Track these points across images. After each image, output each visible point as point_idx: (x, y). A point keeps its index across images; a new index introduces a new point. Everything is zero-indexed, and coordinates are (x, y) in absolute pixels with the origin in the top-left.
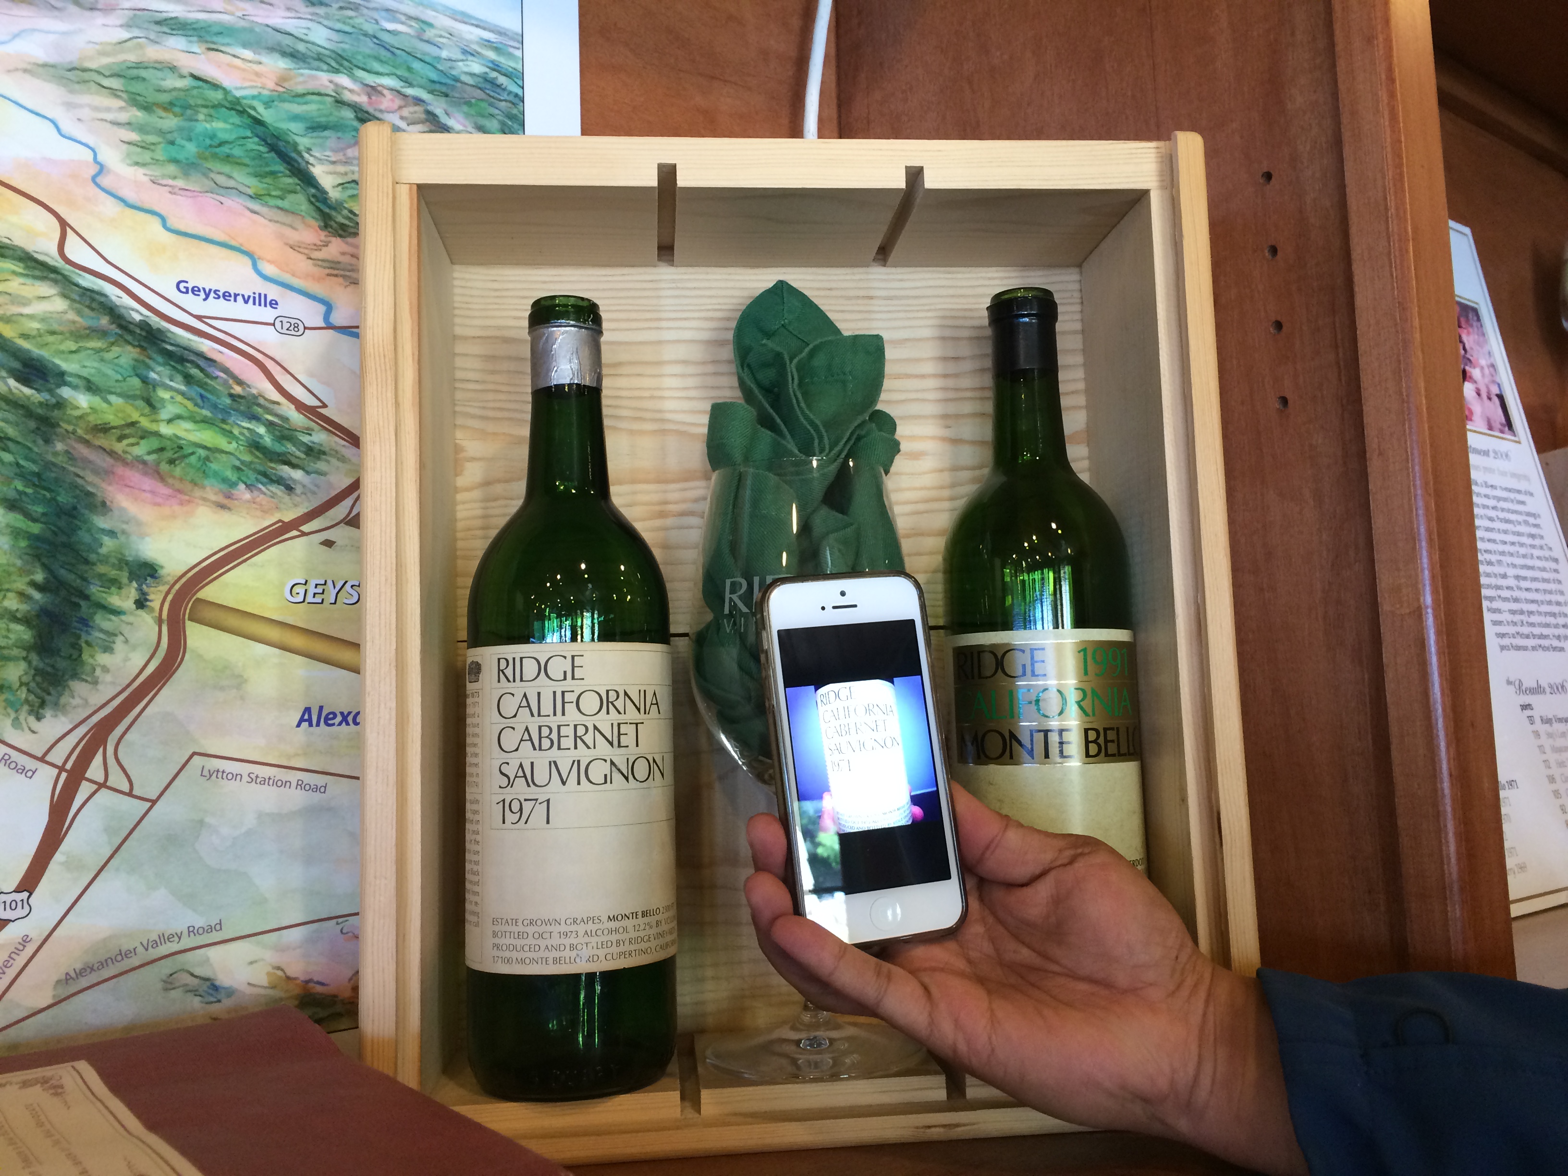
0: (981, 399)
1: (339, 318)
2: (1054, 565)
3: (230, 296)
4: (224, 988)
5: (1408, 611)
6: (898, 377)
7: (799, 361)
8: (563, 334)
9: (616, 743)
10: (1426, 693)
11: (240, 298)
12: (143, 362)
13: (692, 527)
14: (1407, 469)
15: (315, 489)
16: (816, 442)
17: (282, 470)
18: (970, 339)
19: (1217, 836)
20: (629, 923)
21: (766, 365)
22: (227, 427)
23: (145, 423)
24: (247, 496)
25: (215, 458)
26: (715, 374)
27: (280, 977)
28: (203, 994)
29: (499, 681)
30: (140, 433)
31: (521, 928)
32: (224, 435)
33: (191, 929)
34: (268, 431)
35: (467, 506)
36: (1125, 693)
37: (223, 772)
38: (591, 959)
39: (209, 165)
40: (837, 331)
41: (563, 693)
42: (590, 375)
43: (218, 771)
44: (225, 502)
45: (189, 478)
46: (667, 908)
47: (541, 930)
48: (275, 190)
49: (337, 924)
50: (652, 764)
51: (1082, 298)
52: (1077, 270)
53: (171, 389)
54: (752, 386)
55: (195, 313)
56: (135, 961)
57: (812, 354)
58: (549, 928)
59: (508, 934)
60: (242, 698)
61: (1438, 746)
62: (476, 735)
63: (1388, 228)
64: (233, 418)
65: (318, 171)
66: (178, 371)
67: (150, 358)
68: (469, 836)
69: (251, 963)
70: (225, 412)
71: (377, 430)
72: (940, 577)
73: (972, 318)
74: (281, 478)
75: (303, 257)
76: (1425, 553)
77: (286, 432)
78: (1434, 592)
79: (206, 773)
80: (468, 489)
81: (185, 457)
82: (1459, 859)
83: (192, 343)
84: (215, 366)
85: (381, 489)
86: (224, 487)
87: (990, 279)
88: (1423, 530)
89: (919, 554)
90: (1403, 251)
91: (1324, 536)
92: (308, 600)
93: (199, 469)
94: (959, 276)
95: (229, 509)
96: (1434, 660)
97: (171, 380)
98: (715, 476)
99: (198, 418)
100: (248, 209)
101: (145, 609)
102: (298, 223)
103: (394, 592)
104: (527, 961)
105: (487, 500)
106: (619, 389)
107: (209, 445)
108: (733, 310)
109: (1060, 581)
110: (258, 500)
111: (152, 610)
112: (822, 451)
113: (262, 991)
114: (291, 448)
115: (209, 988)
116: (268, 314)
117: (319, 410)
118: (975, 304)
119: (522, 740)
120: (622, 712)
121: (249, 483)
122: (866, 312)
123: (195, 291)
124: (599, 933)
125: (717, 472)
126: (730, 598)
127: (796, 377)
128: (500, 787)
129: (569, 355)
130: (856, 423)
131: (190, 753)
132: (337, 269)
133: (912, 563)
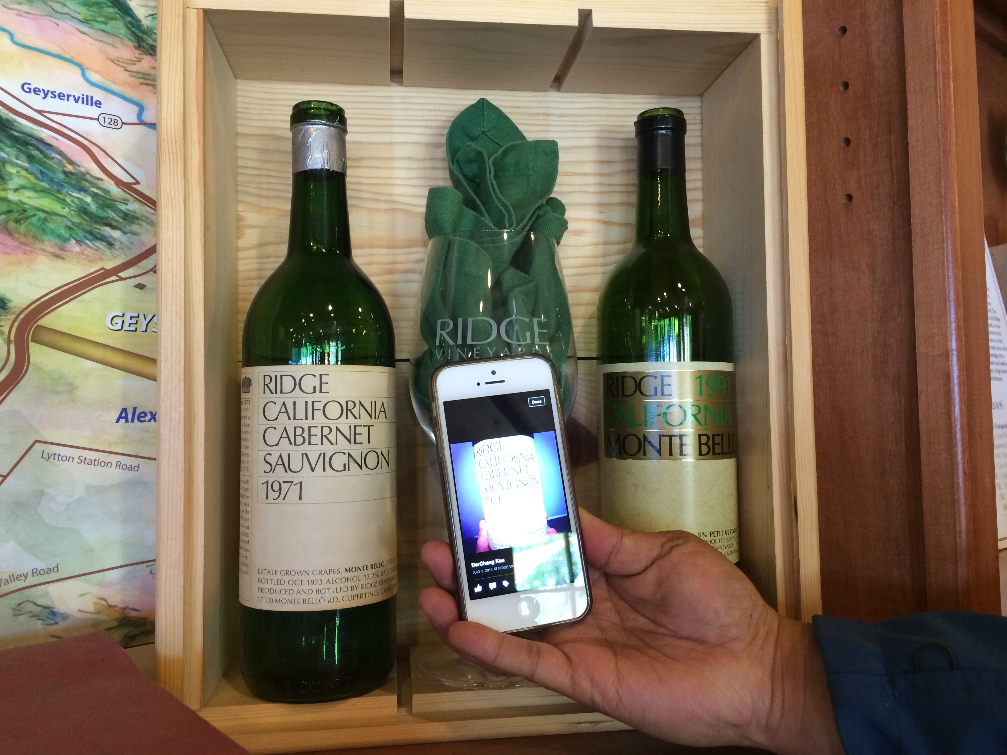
0: (628, 192)
1: (148, 117)
2: (679, 315)
3: (64, 96)
4: (60, 614)
5: (938, 353)
6: (566, 174)
7: (495, 158)
8: (316, 130)
9: (352, 440)
10: (949, 413)
11: (71, 98)
13: (413, 281)
14: (943, 248)
15: (130, 245)
16: (507, 218)
17: (104, 230)
18: (620, 147)
20: (361, 574)
21: (470, 161)
22: (61, 196)
24: (77, 249)
25: (52, 219)
26: (433, 168)
27: (103, 605)
28: (44, 618)
29: (264, 393)
31: (279, 577)
32: (59, 202)
33: (35, 571)
34: (94, 200)
35: (247, 261)
36: (728, 409)
37: (59, 455)
38: (332, 601)
40: (523, 138)
41: (313, 402)
42: (337, 163)
43: (55, 454)
44: (59, 252)
45: (31, 234)
46: (390, 561)
47: (294, 578)
48: (99, 17)
49: (147, 566)
50: (380, 456)
51: (702, 120)
52: (699, 99)
53: (17, 165)
54: (460, 176)
55: (36, 108)
57: (505, 153)
58: (301, 577)
59: (269, 581)
60: (74, 401)
62: (247, 432)
63: (935, 68)
64: (66, 190)
66: (22, 152)
67: (1, 142)
68: (242, 507)
69: (81, 595)
70: (60, 184)
71: (170, 199)
72: (595, 322)
73: (621, 132)
74: (104, 236)
75: (122, 69)
76: (953, 310)
77: (108, 201)
78: (959, 339)
79: (45, 455)
80: (247, 249)
81: (28, 218)
82: (968, 533)
83: (34, 131)
84: (52, 150)
85: (173, 244)
86: (58, 241)
88: (952, 294)
89: (579, 305)
90: (946, 85)
91: (876, 297)
92: (124, 328)
93: (39, 227)
94: (614, 100)
95: (63, 258)
96: (956, 389)
97: (17, 159)
98: (431, 243)
99: (38, 189)
100: (79, 30)
102: (117, 42)
103: (183, 324)
104: (284, 601)
105: (261, 257)
106: (360, 177)
107: (47, 209)
109: (683, 326)
110: (85, 252)
111: (3, 333)
112: (511, 226)
113: (90, 616)
114: (111, 213)
115: (48, 613)
116: (94, 111)
117: (133, 186)
118: (624, 122)
119: (281, 437)
120: (358, 417)
121: (78, 239)
122: (544, 125)
123: (36, 91)
124: (338, 581)
125: (432, 240)
126: (441, 334)
127: (492, 170)
128: (265, 472)
129: (321, 147)
130: (536, 206)
131: (33, 441)
132: (148, 80)
133: (574, 311)
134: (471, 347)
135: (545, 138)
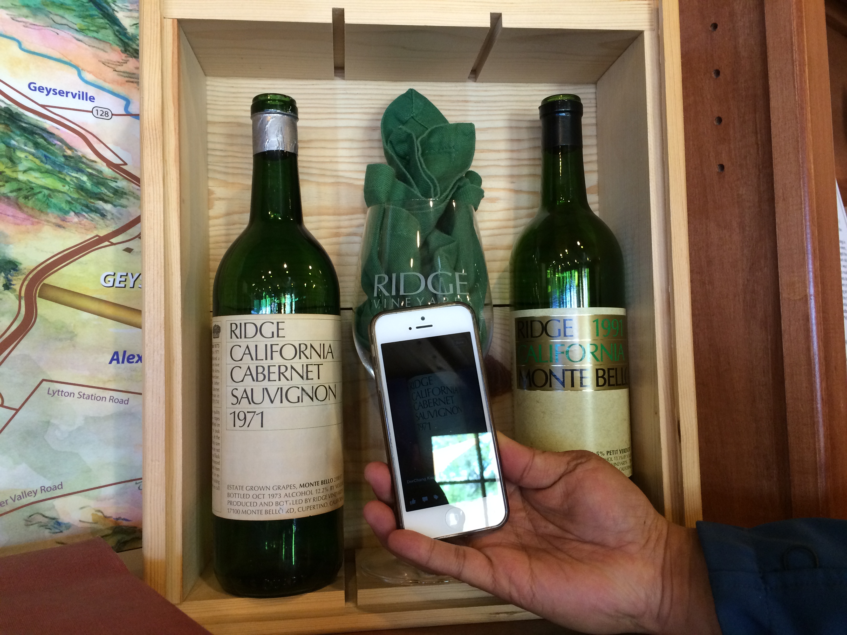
0: (534, 165)
1: (133, 109)
2: (579, 268)
3: (63, 93)
4: (65, 524)
5: (798, 298)
6: (483, 151)
7: (422, 139)
8: (272, 118)
9: (305, 377)
10: (809, 349)
11: (70, 95)
12: (7, 133)
13: (356, 243)
14: (801, 209)
15: (119, 216)
16: (432, 190)
17: (98, 204)
18: (527, 128)
19: (677, 436)
20: (313, 489)
21: (401, 142)
22: (62, 176)
23: (8, 172)
24: (76, 220)
25: (55, 196)
27: (100, 517)
28: (50, 527)
29: (231, 338)
30: (5, 179)
31: (245, 492)
32: (60, 181)
33: (43, 488)
34: (89, 179)
35: (216, 228)
36: (621, 347)
37: (62, 391)
38: (289, 511)
39: (50, 9)
40: (446, 121)
41: (272, 345)
42: (290, 145)
43: (59, 391)
44: (61, 223)
45: (38, 208)
46: (338, 478)
47: (257, 493)
48: (92, 27)
49: (136, 483)
50: (328, 389)
51: (596, 103)
52: (593, 86)
53: (25, 151)
54: (392, 154)
55: (40, 103)
56: (7, 508)
57: (431, 134)
58: (262, 492)
59: (237, 495)
60: (74, 346)
61: (815, 382)
62: (218, 371)
63: (792, 57)
64: (66, 171)
65: (120, 15)
66: (30, 140)
67: (12, 132)
68: (214, 434)
69: (82, 508)
70: (61, 166)
71: (151, 177)
72: (507, 275)
73: (529, 115)
74: (98, 209)
75: (111, 70)
76: (810, 262)
77: (101, 180)
78: (816, 286)
79: (51, 392)
80: (216, 218)
81: (35, 194)
82: (826, 451)
83: (39, 122)
84: (54, 138)
85: (154, 215)
86: (60, 214)
87: (540, 90)
88: (810, 247)
89: (494, 261)
90: (802, 71)
91: (745, 251)
92: (116, 285)
93: (44, 202)
95: (64, 228)
96: (814, 328)
97: (25, 146)
98: (369, 210)
99: (43, 170)
100: (75, 38)
101: (10, 290)
102: (107, 48)
103: (163, 281)
104: (249, 512)
105: (228, 224)
106: (311, 156)
107: (51, 187)
108: (381, 108)
109: (582, 278)
110: (83, 222)
111: (15, 290)
112: (436, 195)
113: (89, 525)
114: (104, 190)
115: (55, 524)
116: (88, 105)
117: (121, 166)
118: (531, 106)
119: (245, 375)
120: (309, 357)
121: (77, 211)
122: (464, 110)
123: (41, 89)
124: (294, 495)
125: (370, 208)
126: (378, 287)
127: (420, 149)
128: (232, 404)
129: (276, 132)
130: (457, 178)
131: (41, 380)
132: (133, 78)
133: (490, 266)
134: (403, 297)
135: (465, 121)
